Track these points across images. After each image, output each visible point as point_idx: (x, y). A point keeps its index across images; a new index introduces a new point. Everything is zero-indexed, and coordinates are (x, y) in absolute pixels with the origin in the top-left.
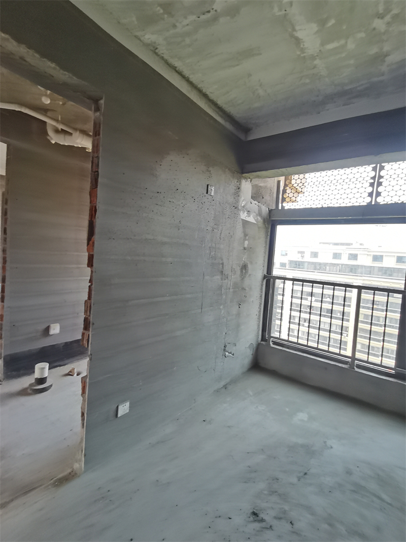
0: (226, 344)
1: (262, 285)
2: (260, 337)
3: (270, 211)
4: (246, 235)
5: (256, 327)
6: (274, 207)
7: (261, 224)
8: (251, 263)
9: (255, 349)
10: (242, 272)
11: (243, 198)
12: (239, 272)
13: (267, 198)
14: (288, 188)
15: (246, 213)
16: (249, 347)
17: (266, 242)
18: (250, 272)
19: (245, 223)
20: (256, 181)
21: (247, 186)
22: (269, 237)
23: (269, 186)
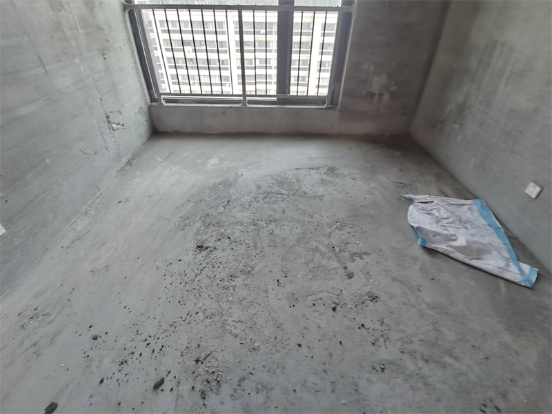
0: (109, 114)
2: (148, 98)
5: (138, 86)
9: (147, 114)
16: (139, 112)
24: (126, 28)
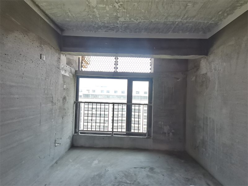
0: (56, 140)
1: (74, 107)
2: (74, 132)
3: (76, 71)
4: (64, 82)
5: (72, 127)
6: (77, 70)
7: (72, 77)
8: (68, 96)
9: (71, 138)
10: (63, 101)
11: (62, 64)
12: (61, 101)
13: (74, 65)
14: (83, 61)
15: (64, 71)
16: (69, 138)
17: (75, 86)
18: (67, 101)
19: (64, 76)
20: (68, 56)
21: (64, 58)
22: (76, 83)
23: (74, 59)
24: (74, 108)
